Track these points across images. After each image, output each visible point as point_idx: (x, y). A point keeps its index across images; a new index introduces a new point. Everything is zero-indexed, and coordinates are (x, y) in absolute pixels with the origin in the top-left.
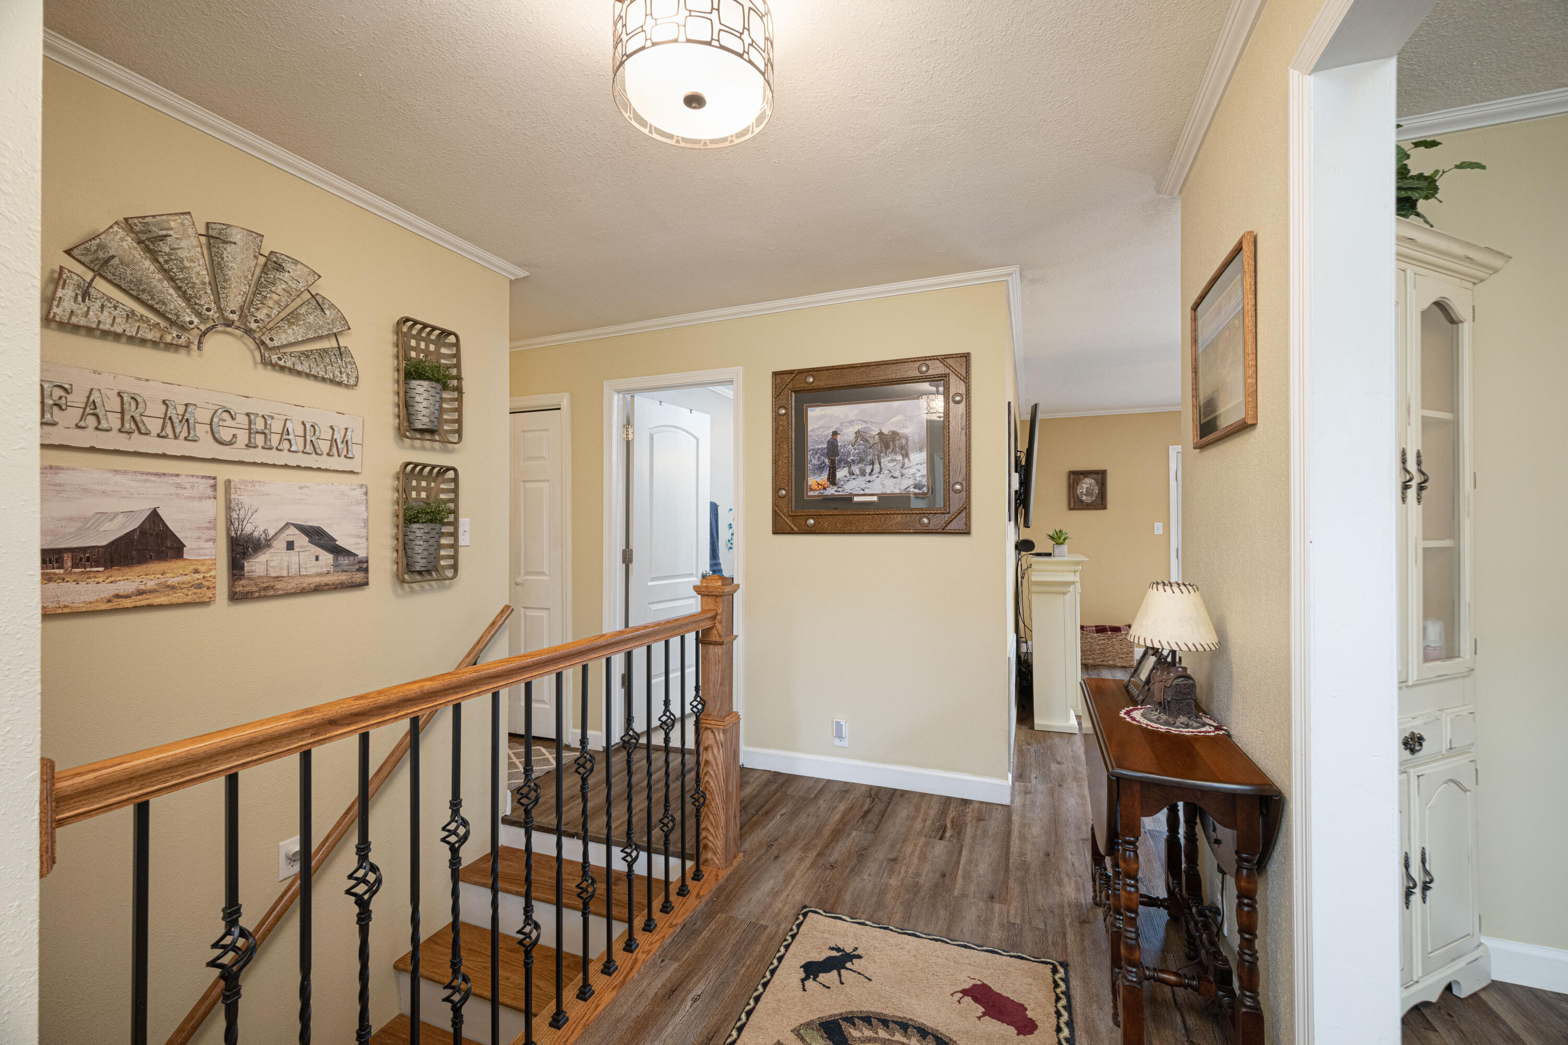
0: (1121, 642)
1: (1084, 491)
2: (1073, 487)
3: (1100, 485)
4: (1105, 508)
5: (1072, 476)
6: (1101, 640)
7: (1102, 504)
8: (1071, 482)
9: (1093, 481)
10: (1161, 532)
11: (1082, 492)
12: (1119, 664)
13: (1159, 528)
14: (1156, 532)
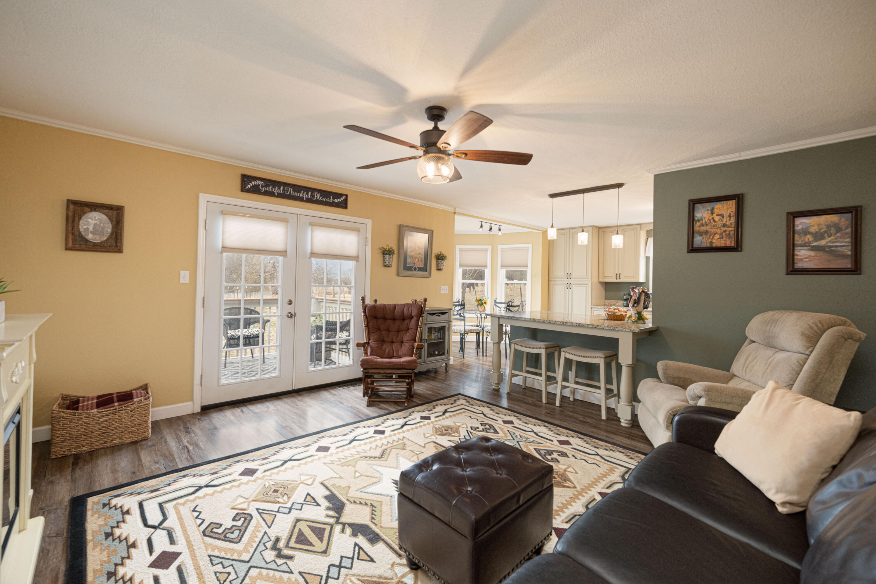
0: (132, 413)
1: (91, 228)
2: (73, 221)
3: (114, 223)
4: (120, 251)
5: (71, 207)
6: (102, 417)
7: (116, 246)
8: (70, 214)
9: (104, 217)
10: (187, 281)
11: (88, 229)
12: (129, 441)
13: (185, 277)
14: (182, 281)
